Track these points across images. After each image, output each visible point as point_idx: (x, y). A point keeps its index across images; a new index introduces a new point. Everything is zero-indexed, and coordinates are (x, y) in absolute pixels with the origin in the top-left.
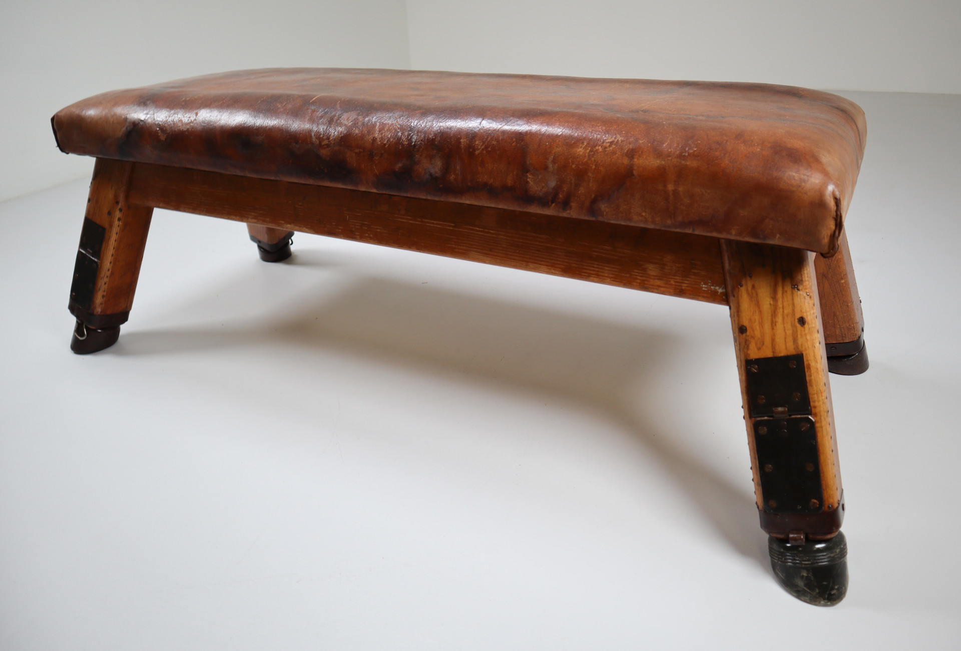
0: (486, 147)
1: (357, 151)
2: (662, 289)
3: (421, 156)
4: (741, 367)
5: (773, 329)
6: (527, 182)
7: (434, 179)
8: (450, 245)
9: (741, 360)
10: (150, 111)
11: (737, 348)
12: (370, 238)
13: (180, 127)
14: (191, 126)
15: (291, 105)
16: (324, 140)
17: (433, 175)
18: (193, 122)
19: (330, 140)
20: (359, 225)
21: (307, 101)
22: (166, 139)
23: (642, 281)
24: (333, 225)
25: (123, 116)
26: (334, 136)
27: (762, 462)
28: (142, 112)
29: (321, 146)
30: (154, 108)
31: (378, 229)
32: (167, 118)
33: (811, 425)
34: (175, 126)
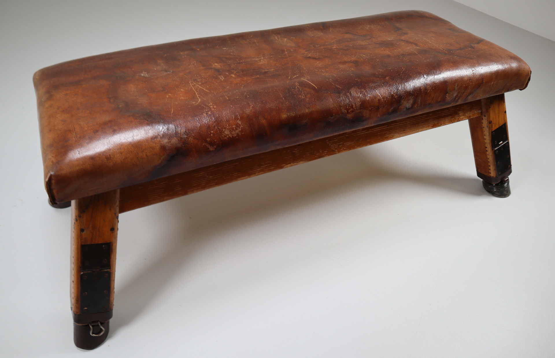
0: (432, 88)
1: (370, 109)
2: (464, 119)
3: (404, 101)
4: (489, 135)
5: (499, 118)
6: (446, 97)
7: (408, 109)
9: (489, 133)
10: (185, 133)
11: (487, 129)
12: (344, 150)
13: (228, 135)
14: (240, 131)
15: (308, 94)
16: (350, 109)
17: (408, 108)
18: (239, 128)
19: (354, 108)
20: (337, 146)
21: (313, 88)
22: (216, 149)
23: (458, 118)
24: (320, 152)
25: (158, 147)
26: (355, 105)
27: (497, 162)
28: (176, 137)
29: (348, 113)
30: (186, 130)
31: (348, 144)
32: (209, 133)
33: (508, 143)
34: (223, 136)
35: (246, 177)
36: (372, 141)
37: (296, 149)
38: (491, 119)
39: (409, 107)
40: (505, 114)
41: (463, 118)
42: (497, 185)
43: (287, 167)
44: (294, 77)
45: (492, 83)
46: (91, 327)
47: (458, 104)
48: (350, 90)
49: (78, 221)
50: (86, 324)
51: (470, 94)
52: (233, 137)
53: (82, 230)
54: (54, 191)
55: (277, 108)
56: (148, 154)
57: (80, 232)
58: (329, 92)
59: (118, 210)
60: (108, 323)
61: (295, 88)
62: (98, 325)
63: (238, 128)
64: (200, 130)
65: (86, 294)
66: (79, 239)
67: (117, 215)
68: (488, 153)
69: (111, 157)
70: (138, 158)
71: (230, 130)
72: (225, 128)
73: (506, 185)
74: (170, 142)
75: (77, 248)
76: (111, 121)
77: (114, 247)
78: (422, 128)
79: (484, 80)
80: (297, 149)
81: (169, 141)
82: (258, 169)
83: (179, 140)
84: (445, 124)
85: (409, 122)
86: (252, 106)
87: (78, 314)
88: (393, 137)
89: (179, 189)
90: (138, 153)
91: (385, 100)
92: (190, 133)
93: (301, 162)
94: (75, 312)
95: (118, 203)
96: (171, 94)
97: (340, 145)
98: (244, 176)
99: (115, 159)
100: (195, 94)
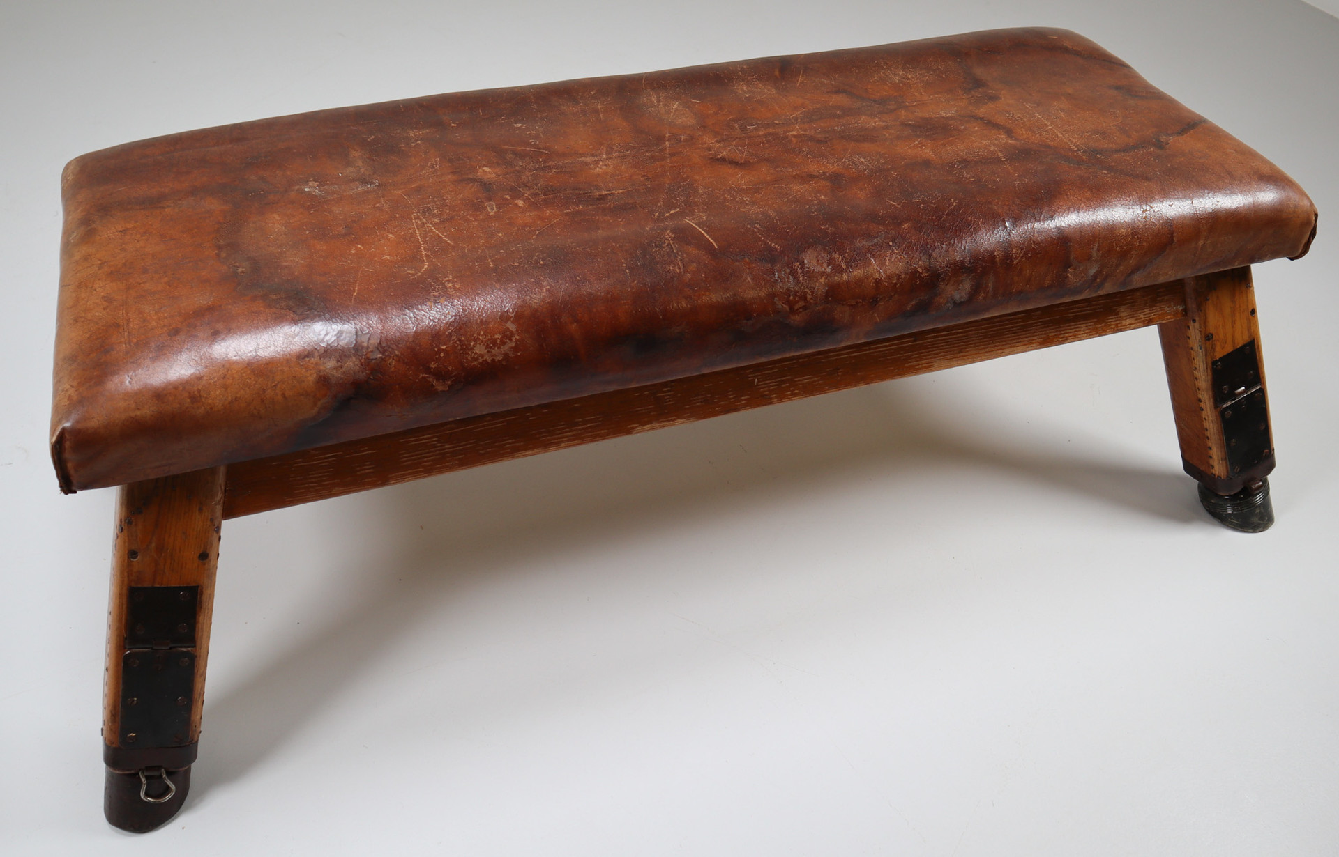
0: (1026, 254)
1: (853, 302)
2: (1133, 326)
3: (947, 285)
5: (1233, 327)
6: (1067, 277)
7: (958, 304)
8: (910, 364)
10: (378, 349)
11: (1201, 354)
12: (796, 395)
13: (482, 356)
14: (512, 348)
15: (692, 262)
16: (798, 302)
17: (958, 302)
18: (511, 340)
19: (808, 299)
20: (775, 385)
21: (708, 247)
22: (450, 387)
23: (1117, 324)
24: (731, 399)
25: (311, 378)
26: (813, 292)
27: (1228, 440)
28: (356, 355)
29: (792, 311)
30: (381, 339)
31: (806, 380)
32: (436, 350)
33: (1262, 392)
34: (469, 358)
35: (536, 450)
36: (872, 376)
37: (666, 389)
38: (1211, 330)
39: (962, 300)
40: (1250, 316)
41: (1131, 324)
42: (1234, 498)
43: (643, 431)
44: (667, 214)
45: (1201, 243)
46: (143, 779)
47: (1102, 292)
48: (803, 255)
49: (125, 531)
50: (133, 772)
51: (1136, 269)
52: (493, 360)
53: (132, 554)
54: (70, 465)
55: (609, 296)
56: (288, 393)
57: (129, 558)
58: (747, 259)
59: (219, 510)
60: (188, 772)
61: (660, 246)
62: (161, 776)
63: (508, 341)
64: (413, 341)
65: (135, 702)
66: (126, 574)
67: (216, 524)
68: (1204, 414)
69: (200, 396)
70: (263, 401)
71: (488, 345)
72: (476, 340)
73: (1259, 499)
74: (341, 367)
75: (120, 595)
76: (210, 309)
77: (205, 597)
78: (1011, 347)
79: (1175, 234)
80: (669, 389)
81: (340, 364)
82: (566, 432)
83: (362, 365)
84: (1077, 337)
85: (975, 330)
86: (548, 287)
87: (114, 746)
88: (929, 367)
89: (367, 471)
90: (264, 391)
91: (894, 282)
92: (389, 347)
93: (679, 420)
94: (108, 743)
95: (219, 496)
96: (363, 245)
97: (783, 382)
98: (532, 449)
99: (210, 401)
100: (420, 247)
